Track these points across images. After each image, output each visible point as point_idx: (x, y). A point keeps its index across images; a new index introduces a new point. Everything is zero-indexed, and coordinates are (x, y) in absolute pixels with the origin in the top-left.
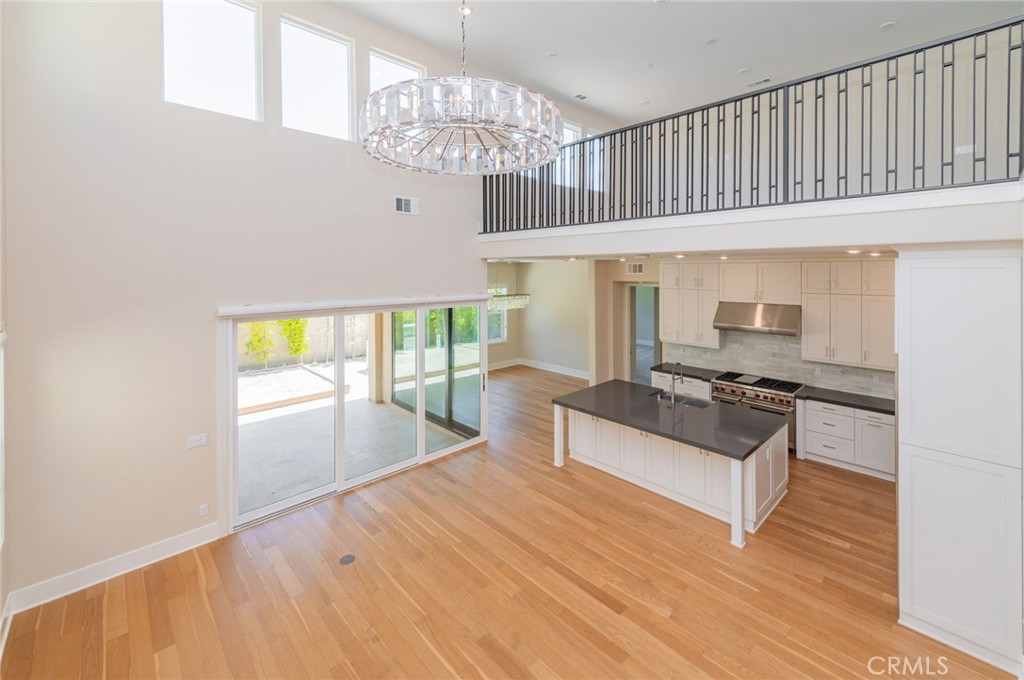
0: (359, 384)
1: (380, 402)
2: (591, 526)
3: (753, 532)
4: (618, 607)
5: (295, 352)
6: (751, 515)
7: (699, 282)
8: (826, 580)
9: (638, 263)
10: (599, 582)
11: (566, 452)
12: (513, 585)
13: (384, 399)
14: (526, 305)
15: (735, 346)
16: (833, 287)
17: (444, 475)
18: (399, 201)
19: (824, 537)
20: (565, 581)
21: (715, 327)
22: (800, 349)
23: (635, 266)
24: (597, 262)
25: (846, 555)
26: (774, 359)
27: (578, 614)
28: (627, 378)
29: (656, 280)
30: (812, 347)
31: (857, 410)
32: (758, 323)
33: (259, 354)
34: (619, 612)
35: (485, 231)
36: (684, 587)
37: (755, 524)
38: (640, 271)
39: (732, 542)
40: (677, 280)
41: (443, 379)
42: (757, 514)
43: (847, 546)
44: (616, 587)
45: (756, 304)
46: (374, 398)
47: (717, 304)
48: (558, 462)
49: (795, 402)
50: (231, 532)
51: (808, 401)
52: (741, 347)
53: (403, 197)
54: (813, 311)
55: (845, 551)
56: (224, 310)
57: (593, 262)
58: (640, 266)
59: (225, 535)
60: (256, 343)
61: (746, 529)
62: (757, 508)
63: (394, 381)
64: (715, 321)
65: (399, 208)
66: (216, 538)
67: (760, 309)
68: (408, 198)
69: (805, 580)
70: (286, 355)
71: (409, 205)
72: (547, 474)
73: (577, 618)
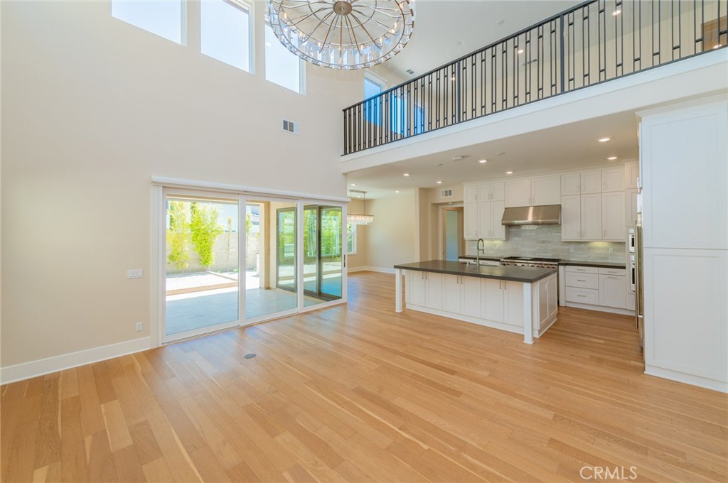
0: (253, 282)
1: (268, 288)
2: (427, 337)
3: (538, 337)
4: (453, 372)
5: (205, 263)
6: (537, 326)
7: (491, 196)
8: (591, 356)
9: (448, 190)
10: (437, 361)
11: (404, 305)
12: (375, 364)
13: (271, 286)
14: (371, 223)
15: (515, 238)
16: (582, 190)
17: (319, 317)
18: (285, 123)
19: (586, 339)
20: (413, 362)
21: (503, 224)
22: (561, 236)
23: (446, 192)
24: (420, 189)
25: (602, 346)
26: (543, 244)
27: (423, 376)
28: (441, 258)
29: (461, 200)
30: (569, 231)
31: (600, 268)
32: (530, 219)
33: (177, 264)
34: (453, 374)
35: (346, 153)
36: (496, 362)
37: (540, 331)
38: (450, 195)
39: (525, 342)
40: (476, 196)
41: (314, 278)
42: (541, 325)
43: (602, 342)
44: (447, 363)
45: (528, 207)
46: (263, 286)
47: (504, 209)
48: (398, 309)
49: (558, 268)
50: (160, 345)
51: (567, 266)
52: (520, 239)
53: (289, 121)
54: (568, 207)
55: (602, 344)
56: (156, 178)
57: (418, 190)
58: (450, 191)
59: (156, 347)
60: (176, 256)
61: (534, 336)
62: (541, 321)
63: (278, 279)
64: (503, 220)
65: (285, 128)
66: (149, 349)
67: (531, 210)
68: (291, 121)
69: (577, 357)
70: (197, 266)
71: (292, 127)
72: (392, 316)
73: (423, 378)
